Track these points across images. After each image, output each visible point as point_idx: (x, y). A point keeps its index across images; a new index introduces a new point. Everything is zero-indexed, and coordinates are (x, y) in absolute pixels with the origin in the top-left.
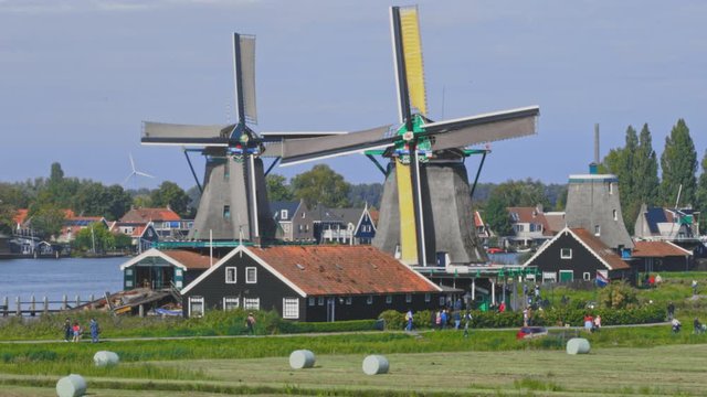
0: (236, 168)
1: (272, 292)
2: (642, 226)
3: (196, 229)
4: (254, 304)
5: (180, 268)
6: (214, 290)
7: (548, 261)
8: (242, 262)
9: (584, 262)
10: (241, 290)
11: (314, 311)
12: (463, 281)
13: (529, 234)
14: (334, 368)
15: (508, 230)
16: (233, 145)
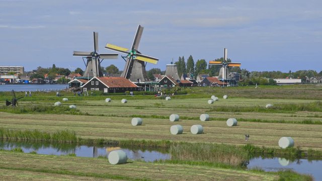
0: (94, 61)
1: (102, 87)
2: (182, 79)
3: (85, 75)
4: (98, 89)
5: (81, 83)
6: (89, 86)
7: (162, 83)
8: (95, 80)
9: (170, 83)
10: (95, 86)
11: (111, 91)
12: (143, 85)
13: (158, 80)
14: (115, 102)
15: (153, 79)
16: (93, 56)
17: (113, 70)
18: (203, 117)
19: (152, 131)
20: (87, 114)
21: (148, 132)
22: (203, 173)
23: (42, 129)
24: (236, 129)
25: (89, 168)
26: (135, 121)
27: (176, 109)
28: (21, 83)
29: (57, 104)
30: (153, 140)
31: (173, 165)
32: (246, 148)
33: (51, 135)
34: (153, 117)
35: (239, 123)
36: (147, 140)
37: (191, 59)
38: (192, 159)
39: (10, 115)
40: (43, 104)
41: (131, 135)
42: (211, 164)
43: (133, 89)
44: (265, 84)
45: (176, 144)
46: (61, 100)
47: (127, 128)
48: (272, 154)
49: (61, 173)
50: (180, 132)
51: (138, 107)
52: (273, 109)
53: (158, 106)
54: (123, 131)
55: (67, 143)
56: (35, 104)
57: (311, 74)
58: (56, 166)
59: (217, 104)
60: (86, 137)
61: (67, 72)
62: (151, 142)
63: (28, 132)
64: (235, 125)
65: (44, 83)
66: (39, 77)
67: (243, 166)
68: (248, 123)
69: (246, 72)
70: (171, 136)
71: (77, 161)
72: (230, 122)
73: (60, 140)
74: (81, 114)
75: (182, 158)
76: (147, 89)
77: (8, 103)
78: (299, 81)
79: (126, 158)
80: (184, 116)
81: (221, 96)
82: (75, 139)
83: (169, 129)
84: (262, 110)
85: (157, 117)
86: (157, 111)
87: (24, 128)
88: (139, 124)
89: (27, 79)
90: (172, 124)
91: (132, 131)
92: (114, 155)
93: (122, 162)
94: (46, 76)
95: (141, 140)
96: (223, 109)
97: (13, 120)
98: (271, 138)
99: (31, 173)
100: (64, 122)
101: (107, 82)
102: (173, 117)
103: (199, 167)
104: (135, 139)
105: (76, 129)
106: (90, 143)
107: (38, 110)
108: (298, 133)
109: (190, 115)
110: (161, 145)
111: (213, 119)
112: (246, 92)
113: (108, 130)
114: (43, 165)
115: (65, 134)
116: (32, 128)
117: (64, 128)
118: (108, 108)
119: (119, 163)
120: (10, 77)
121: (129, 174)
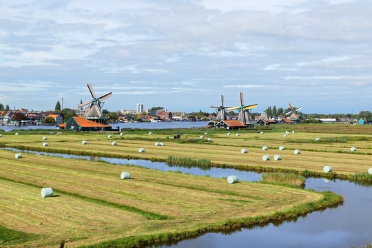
0: (221, 111)
1: (226, 126)
3: (217, 118)
5: (215, 123)
6: (219, 126)
7: (258, 123)
8: (222, 122)
9: (263, 123)
10: (222, 126)
11: (230, 128)
12: (248, 125)
14: (233, 135)
16: (221, 108)
17: (232, 114)
18: (281, 148)
19: (252, 158)
20: (217, 145)
21: (250, 158)
22: (280, 191)
24: (299, 156)
25: (217, 186)
26: (243, 150)
28: (183, 121)
29: (201, 137)
31: (263, 185)
33: (197, 161)
34: (253, 147)
35: (301, 152)
37: (275, 108)
38: (274, 181)
39: (176, 144)
41: (241, 161)
42: (284, 185)
43: (243, 127)
44: (316, 122)
46: (204, 135)
47: (239, 155)
48: (319, 176)
49: (201, 190)
50: (268, 159)
52: (320, 142)
53: (256, 138)
55: (206, 166)
57: (341, 116)
58: (199, 184)
59: (289, 137)
61: (207, 115)
64: (299, 154)
65: (195, 121)
66: (193, 117)
67: (303, 186)
68: (306, 152)
70: (262, 163)
71: (210, 181)
72: (296, 152)
73: (202, 164)
74: (214, 144)
76: (251, 127)
77: (175, 137)
78: (335, 120)
79: (238, 179)
80: (270, 146)
82: (210, 163)
83: (262, 156)
84: (313, 142)
85: (255, 147)
86: (256, 143)
88: (246, 152)
89: (187, 118)
90: (263, 152)
91: (241, 158)
94: (196, 117)
96: (292, 142)
97: (178, 148)
98: (319, 164)
99: (185, 189)
100: (204, 150)
101: (229, 123)
102: (264, 148)
103: (278, 186)
107: (191, 141)
108: (334, 160)
109: (274, 146)
110: (257, 168)
111: (286, 149)
112: (305, 128)
113: (228, 157)
114: (192, 183)
115: (205, 161)
118: (229, 140)
119: (234, 183)
120: (177, 117)
121: (238, 191)
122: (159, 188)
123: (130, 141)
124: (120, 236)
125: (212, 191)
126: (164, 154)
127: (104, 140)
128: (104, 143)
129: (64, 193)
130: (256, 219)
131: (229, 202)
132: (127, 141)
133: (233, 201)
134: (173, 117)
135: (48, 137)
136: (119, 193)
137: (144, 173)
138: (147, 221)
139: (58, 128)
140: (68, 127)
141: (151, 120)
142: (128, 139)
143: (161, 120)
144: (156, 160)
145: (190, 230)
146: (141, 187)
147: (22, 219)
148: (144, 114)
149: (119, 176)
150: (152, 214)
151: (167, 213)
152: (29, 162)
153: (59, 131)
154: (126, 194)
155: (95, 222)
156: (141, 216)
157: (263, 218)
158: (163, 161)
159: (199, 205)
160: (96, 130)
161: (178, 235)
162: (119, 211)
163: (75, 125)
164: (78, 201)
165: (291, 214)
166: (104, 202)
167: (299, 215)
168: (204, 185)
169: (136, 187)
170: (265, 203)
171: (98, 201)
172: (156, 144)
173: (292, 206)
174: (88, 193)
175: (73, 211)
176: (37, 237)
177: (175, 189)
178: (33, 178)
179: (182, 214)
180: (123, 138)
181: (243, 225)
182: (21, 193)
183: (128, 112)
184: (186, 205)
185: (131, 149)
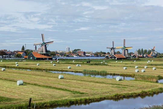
0: (113, 50)
1: (115, 58)
2: (140, 55)
3: (110, 54)
5: (109, 56)
6: (111, 57)
7: (133, 56)
8: (113, 56)
9: (136, 56)
10: (113, 57)
11: (118, 59)
12: (128, 57)
13: (132, 56)
14: (119, 62)
15: (130, 55)
16: (113, 49)
17: (119, 53)
18: (145, 67)
19: (130, 71)
20: (110, 66)
22: (144, 84)
23: (97, 70)
25: (110, 82)
26: (125, 68)
27: (137, 64)
28: (91, 56)
29: (102, 62)
30: (130, 74)
31: (135, 81)
32: (158, 77)
33: (99, 72)
34: (130, 67)
35: (156, 69)
36: (128, 74)
37: (142, 49)
38: (141, 80)
39: (88, 66)
40: (97, 63)
41: (123, 72)
42: (147, 81)
43: (125, 58)
45: (136, 75)
46: (103, 62)
47: (122, 70)
49: (102, 83)
50: (138, 72)
51: (126, 64)
53: (132, 63)
54: (121, 71)
55: (104, 74)
56: (95, 63)
58: (101, 81)
59: (150, 63)
60: (110, 73)
61: (105, 53)
62: (129, 74)
63: (93, 71)
64: (155, 69)
65: (98, 56)
66: (97, 55)
67: (157, 82)
68: (159, 69)
69: (159, 53)
70: (135, 73)
71: (107, 80)
72: (154, 69)
73: (102, 73)
74: (109, 66)
75: (138, 79)
76: (129, 58)
77: (87, 62)
79: (121, 79)
80: (139, 66)
81: (151, 61)
82: (106, 73)
83: (135, 71)
85: (131, 67)
86: (131, 65)
87: (91, 70)
88: (126, 69)
89: (93, 55)
90: (136, 69)
91: (124, 71)
92: (118, 78)
93: (120, 80)
94: (99, 54)
95: (126, 74)
96: (152, 65)
99: (93, 83)
100: (103, 68)
101: (117, 56)
102: (136, 67)
103: (143, 82)
104: (124, 73)
105: (107, 70)
106: (111, 74)
107: (96, 64)
109: (141, 66)
110: (132, 75)
111: (148, 68)
112: (159, 60)
113: (116, 71)
114: (97, 81)
115: (103, 72)
116: (94, 70)
117: (103, 70)
118: (117, 64)
119: (119, 81)
120: (88, 55)
121: (122, 84)
122: (79, 82)
123: (63, 64)
124: (60, 99)
125: (107, 84)
126: (81, 69)
127: (48, 64)
128: (48, 65)
129: (29, 84)
130: (132, 94)
131: (117, 88)
132: (61, 64)
133: (119, 87)
134: (86, 55)
135: (19, 62)
136: (58, 84)
137: (71, 77)
138: (73, 94)
139: (24, 58)
140: (29, 58)
141: (74, 56)
142: (61, 63)
143: (79, 56)
144: (77, 72)
145: (96, 98)
146: (69, 82)
147: (8, 93)
148: (70, 53)
149: (57, 77)
150: (76, 92)
151: (84, 92)
152: (9, 72)
153: (24, 60)
154: (62, 84)
155: (46, 95)
156: (70, 92)
157: (135, 93)
158: (81, 72)
159: (101, 89)
160: (44, 60)
161: (90, 99)
162: (58, 90)
163: (33, 57)
164: (37, 87)
165: (150, 92)
166: (50, 87)
167: (154, 93)
168: (103, 81)
169: (67, 82)
170: (136, 88)
171: (47, 87)
172: (77, 65)
173: (151, 89)
174: (42, 84)
175: (34, 90)
176: (16, 100)
177: (88, 83)
178: (12, 78)
179: (92, 92)
180: (59, 63)
181: (124, 97)
182: (7, 84)
183: (61, 52)
184: (94, 89)
185: (63, 67)
